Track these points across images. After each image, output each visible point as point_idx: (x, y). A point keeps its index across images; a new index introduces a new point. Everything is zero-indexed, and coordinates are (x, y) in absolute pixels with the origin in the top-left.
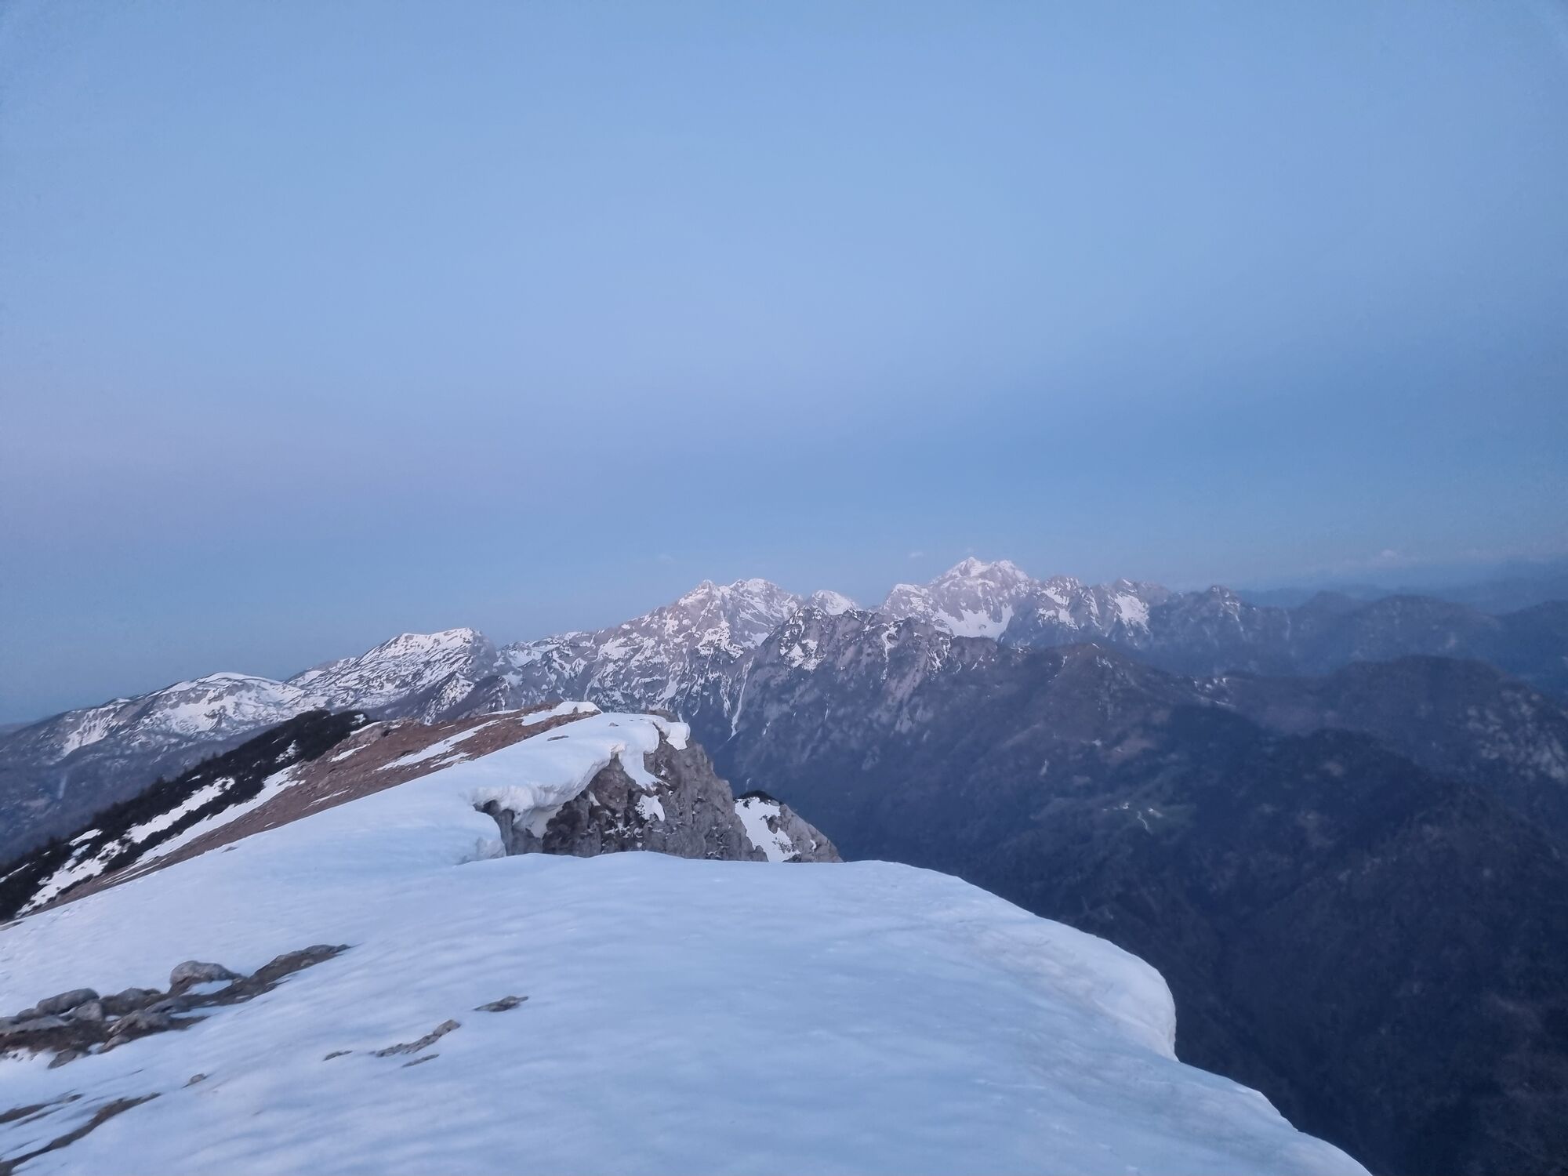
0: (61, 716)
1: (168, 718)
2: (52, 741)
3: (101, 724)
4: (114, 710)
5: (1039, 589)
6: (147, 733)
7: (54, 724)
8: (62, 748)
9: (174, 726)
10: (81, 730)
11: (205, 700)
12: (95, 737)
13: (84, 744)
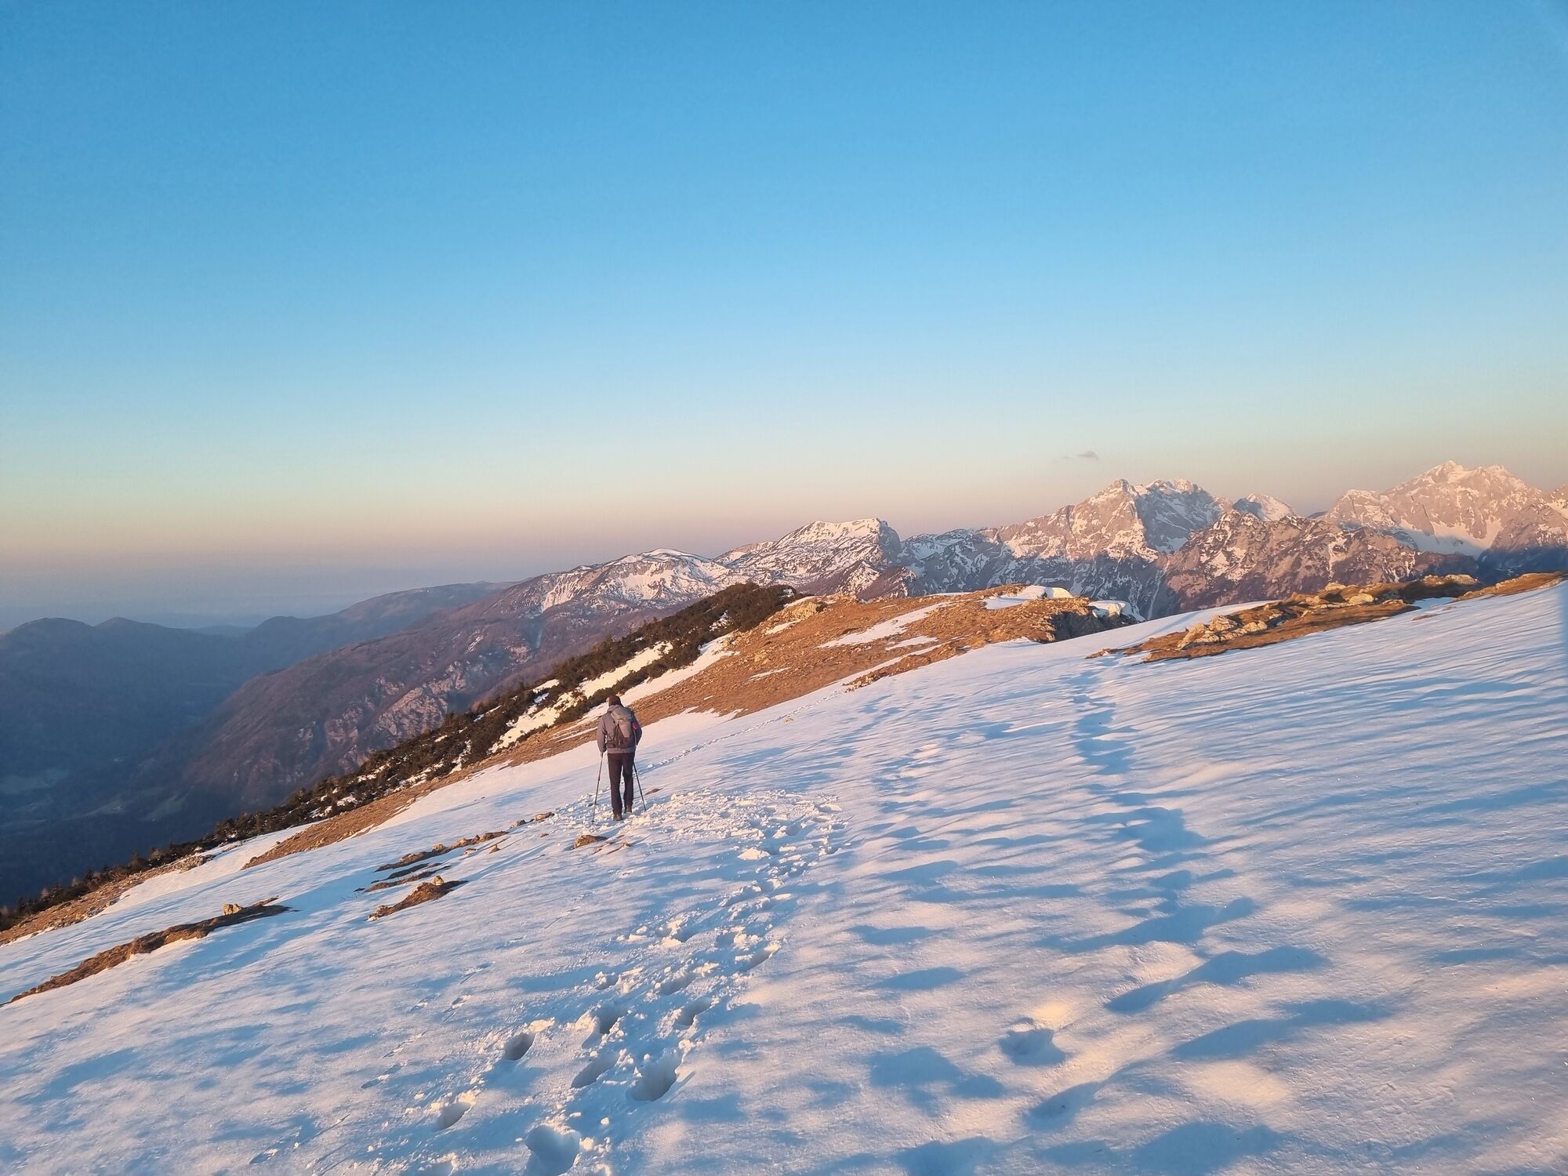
0: (540, 578)
1: (619, 586)
2: (533, 599)
3: (569, 586)
4: (579, 576)
5: (1542, 501)
6: (603, 597)
7: (534, 585)
8: (540, 605)
9: (624, 593)
10: (554, 591)
11: (648, 572)
12: (564, 598)
13: (556, 603)
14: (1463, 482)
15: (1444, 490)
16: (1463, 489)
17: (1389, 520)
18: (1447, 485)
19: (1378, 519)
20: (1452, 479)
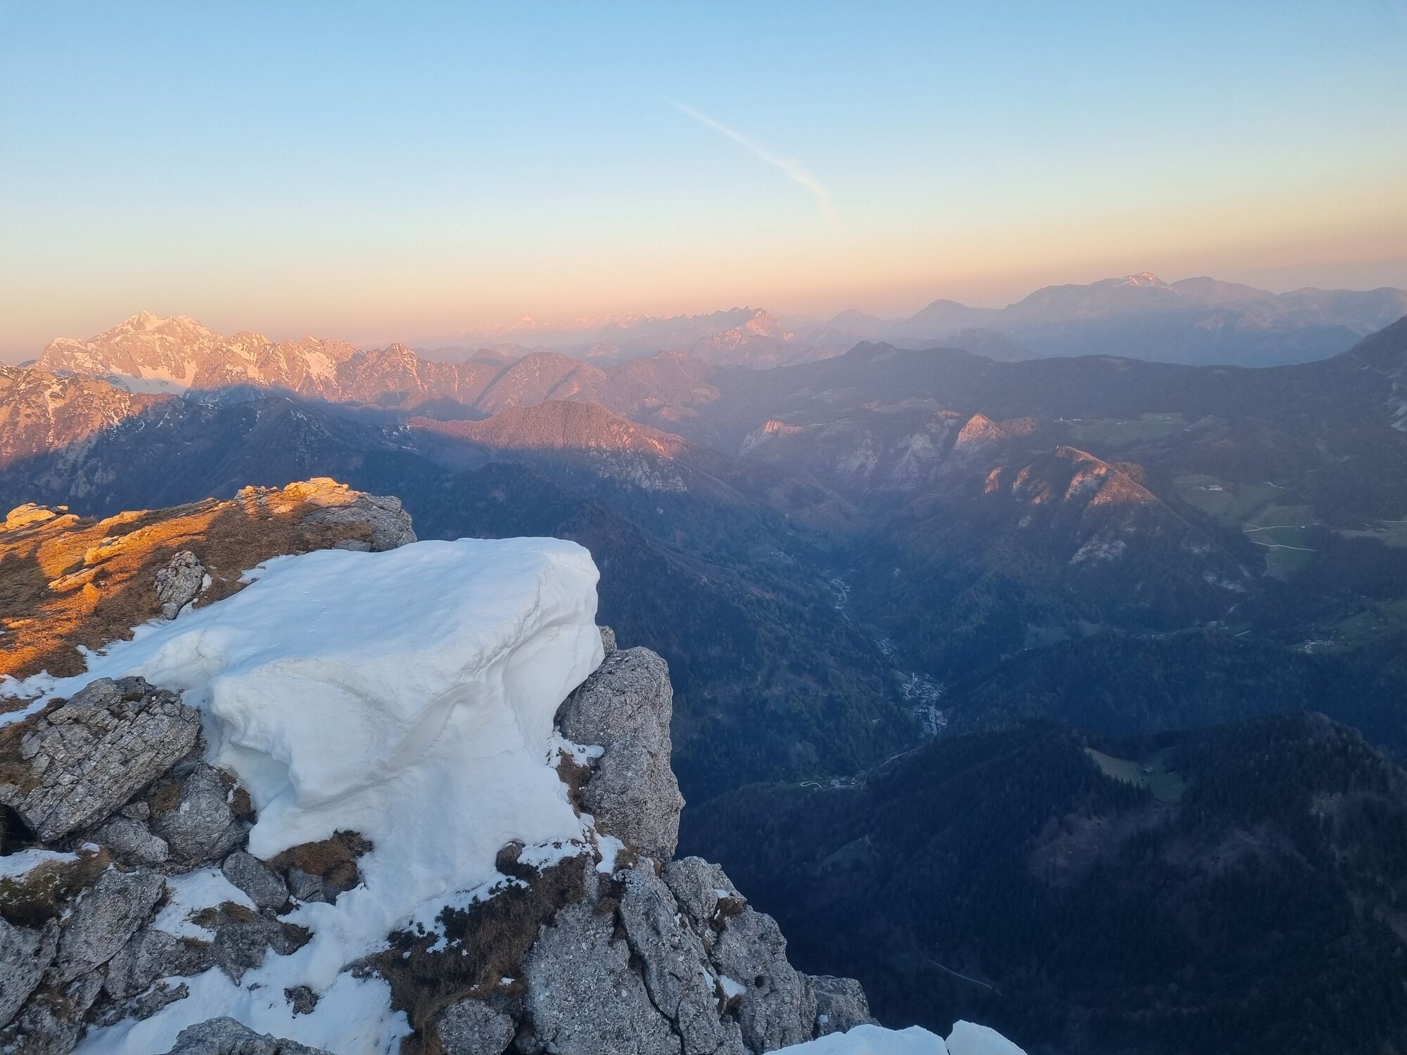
5: (225, 345)
14: (159, 330)
15: (144, 337)
16: (160, 336)
17: (99, 366)
18: (146, 333)
19: (89, 365)
20: (149, 327)
